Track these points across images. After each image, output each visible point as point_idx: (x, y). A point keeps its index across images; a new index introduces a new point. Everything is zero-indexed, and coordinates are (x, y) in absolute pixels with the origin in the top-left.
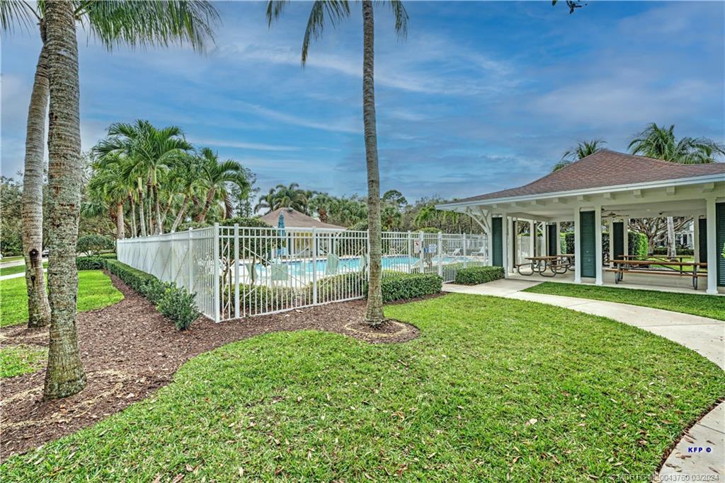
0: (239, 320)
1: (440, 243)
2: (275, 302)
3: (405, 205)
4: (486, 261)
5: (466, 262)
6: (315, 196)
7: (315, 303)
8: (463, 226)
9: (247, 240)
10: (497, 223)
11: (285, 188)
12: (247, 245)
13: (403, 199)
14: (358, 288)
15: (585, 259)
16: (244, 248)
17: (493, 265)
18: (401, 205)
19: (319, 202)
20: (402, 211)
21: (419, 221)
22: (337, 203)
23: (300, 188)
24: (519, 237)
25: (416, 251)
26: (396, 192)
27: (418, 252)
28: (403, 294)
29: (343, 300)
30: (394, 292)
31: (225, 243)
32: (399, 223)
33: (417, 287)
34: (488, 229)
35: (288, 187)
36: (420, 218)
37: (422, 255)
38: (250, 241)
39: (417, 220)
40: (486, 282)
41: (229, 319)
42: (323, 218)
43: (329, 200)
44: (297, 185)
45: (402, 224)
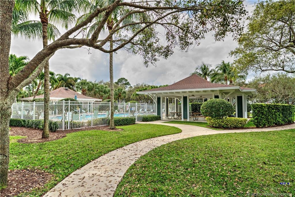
0: (69, 130)
1: (136, 107)
2: (78, 126)
3: (129, 86)
4: (156, 114)
5: (147, 114)
6: (79, 81)
7: (92, 126)
8: (148, 100)
9: (72, 105)
10: (159, 99)
11: (62, 76)
12: (72, 107)
13: (128, 83)
14: (106, 123)
15: (185, 113)
16: (71, 108)
17: (158, 115)
18: (127, 86)
19: (82, 85)
20: (127, 89)
21: (134, 96)
22: (92, 85)
23: (71, 76)
24: (169, 105)
25: (127, 109)
26: (124, 79)
27: (128, 110)
28: (121, 123)
29: (101, 126)
30: (118, 122)
31: (66, 106)
32: (125, 97)
33: (126, 121)
34: (155, 101)
35: (64, 76)
36: (135, 95)
37: (129, 111)
38: (76, 106)
39: (134, 95)
40: (153, 121)
41: (67, 129)
42: (84, 93)
43: (88, 83)
44: (69, 75)
45: (127, 97)
